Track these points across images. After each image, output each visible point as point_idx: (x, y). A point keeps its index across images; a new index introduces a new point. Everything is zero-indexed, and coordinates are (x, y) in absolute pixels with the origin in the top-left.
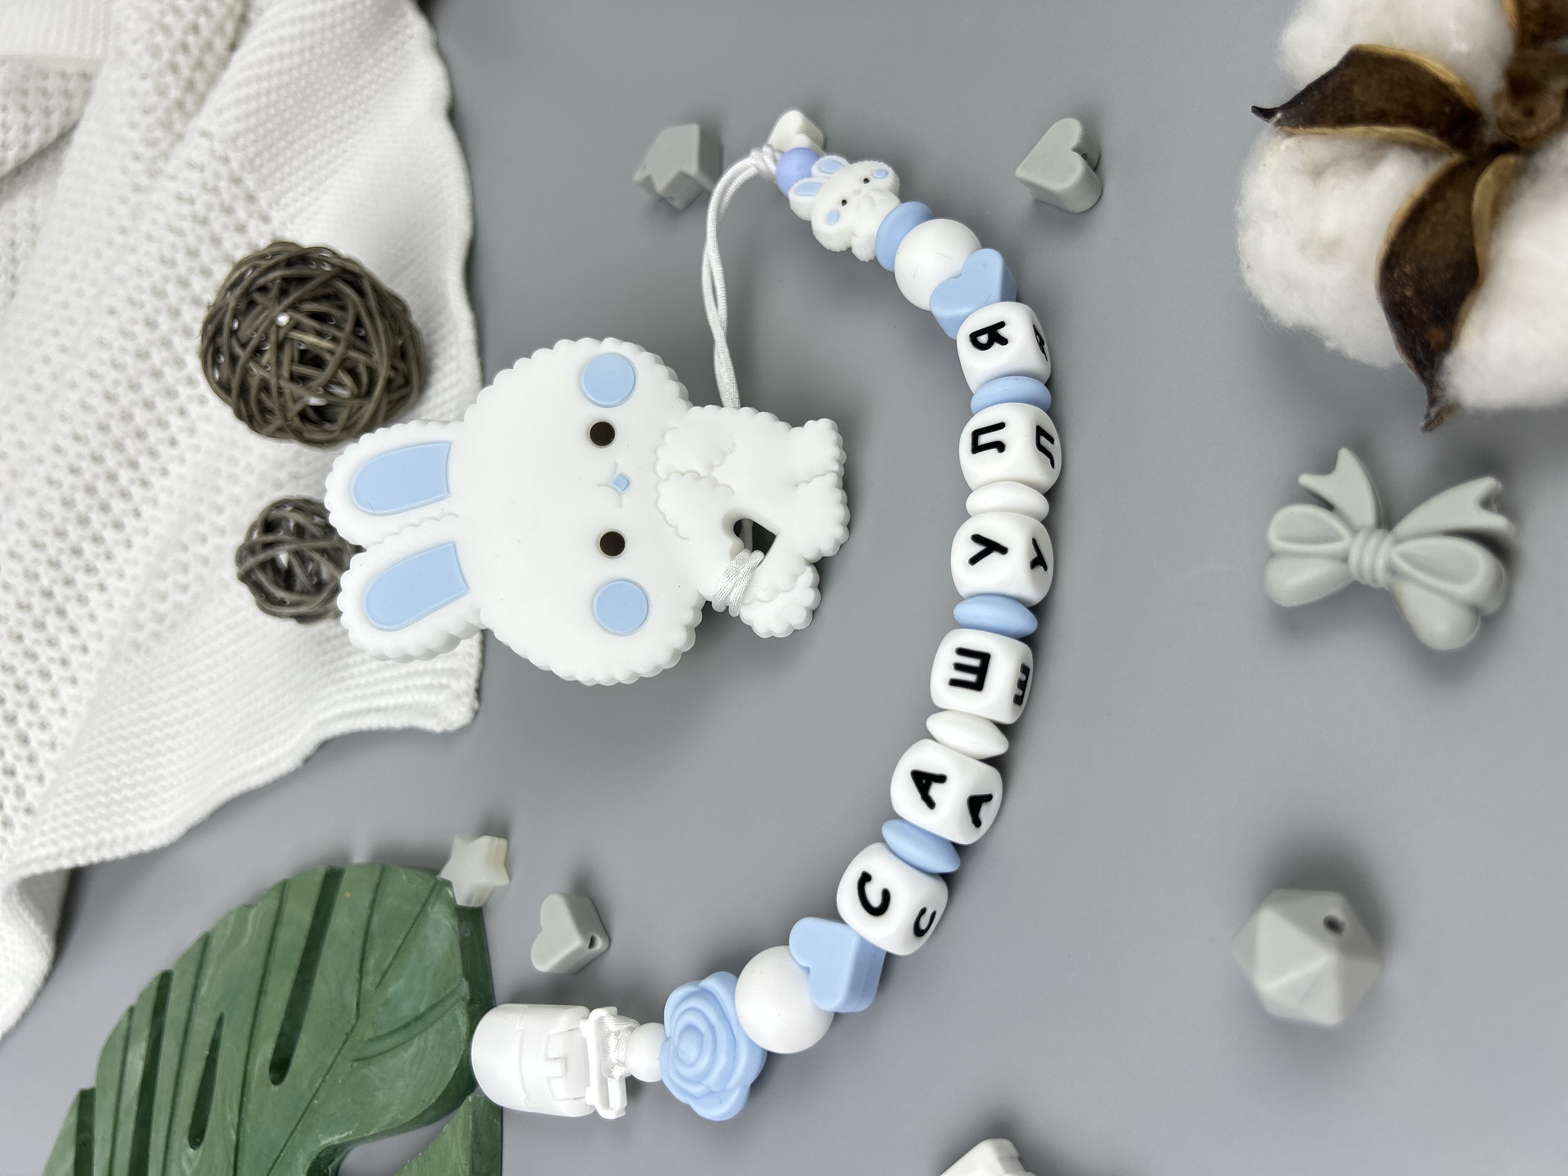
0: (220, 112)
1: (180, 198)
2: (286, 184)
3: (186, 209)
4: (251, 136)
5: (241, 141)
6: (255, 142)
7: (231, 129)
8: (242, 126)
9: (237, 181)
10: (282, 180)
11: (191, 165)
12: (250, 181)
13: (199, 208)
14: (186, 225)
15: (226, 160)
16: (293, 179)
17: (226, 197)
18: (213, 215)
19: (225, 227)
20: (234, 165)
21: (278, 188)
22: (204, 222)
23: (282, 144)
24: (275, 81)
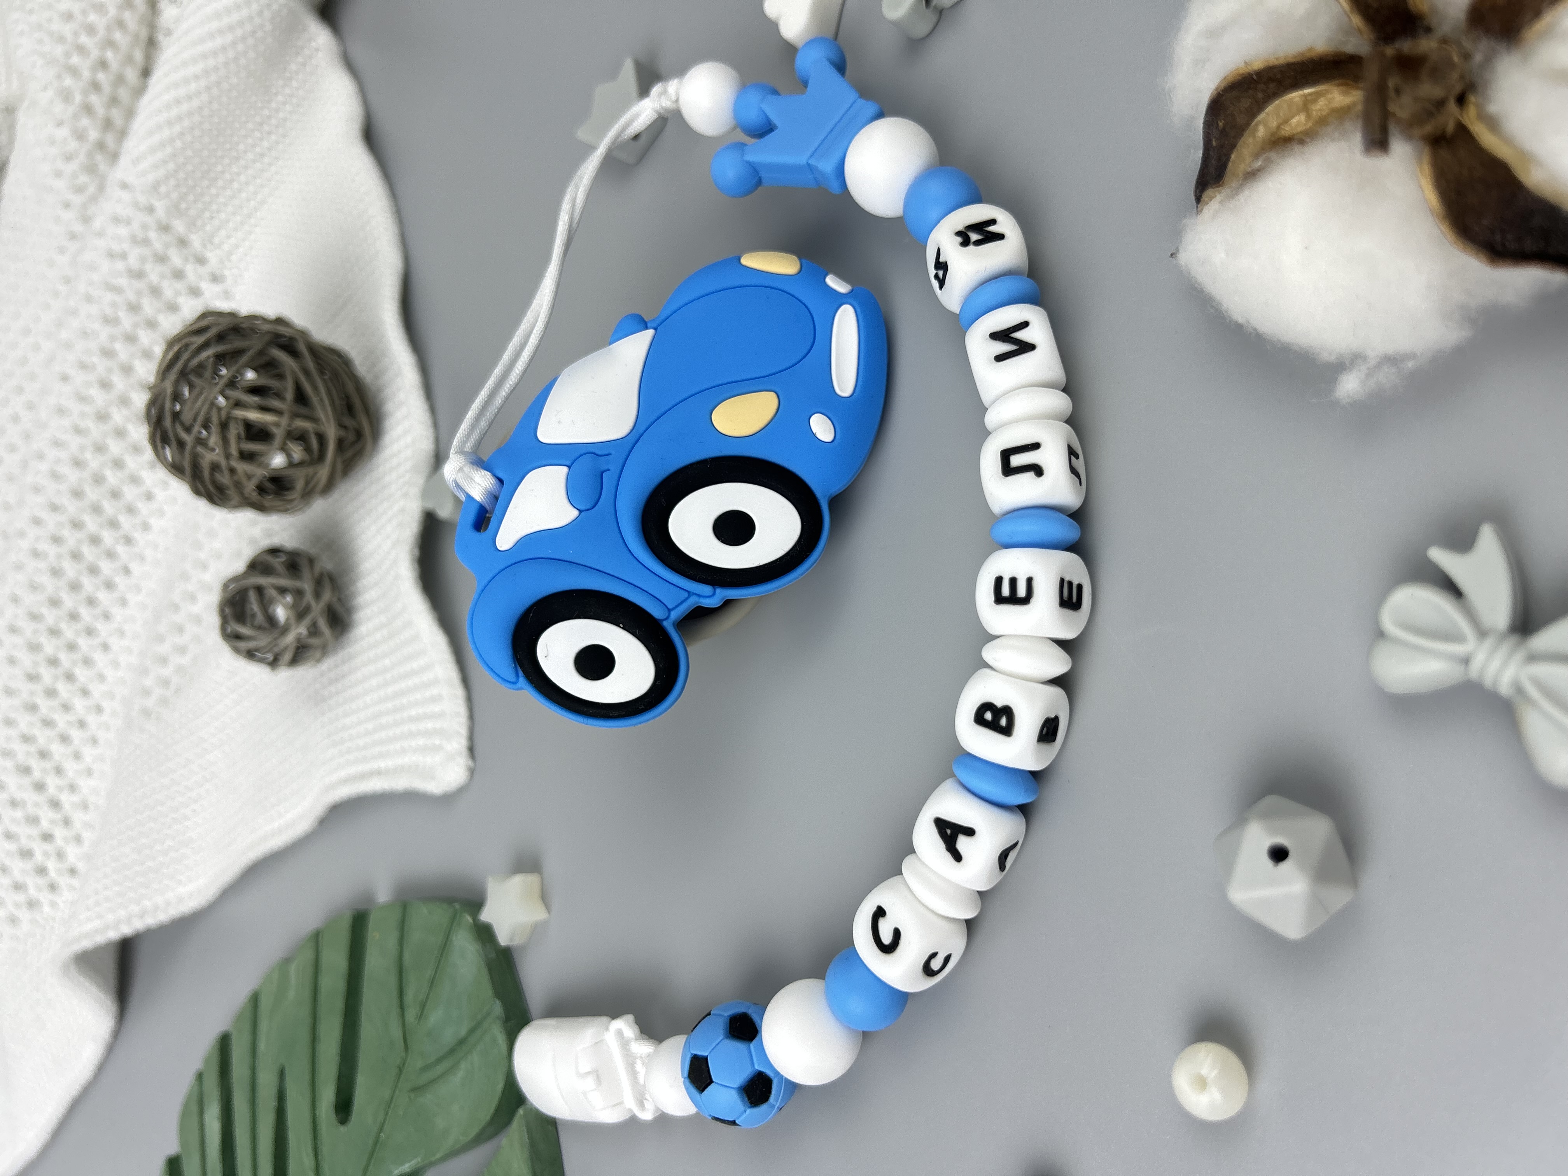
0: (136, 162)
1: (111, 255)
2: (216, 222)
3: (120, 265)
4: (172, 182)
5: (163, 189)
6: (177, 186)
7: (151, 178)
8: (161, 172)
9: (165, 228)
10: (212, 218)
11: (116, 220)
12: (179, 226)
13: (133, 261)
14: (123, 281)
15: (150, 210)
16: (222, 216)
20: (160, 213)
24: (186, 123)
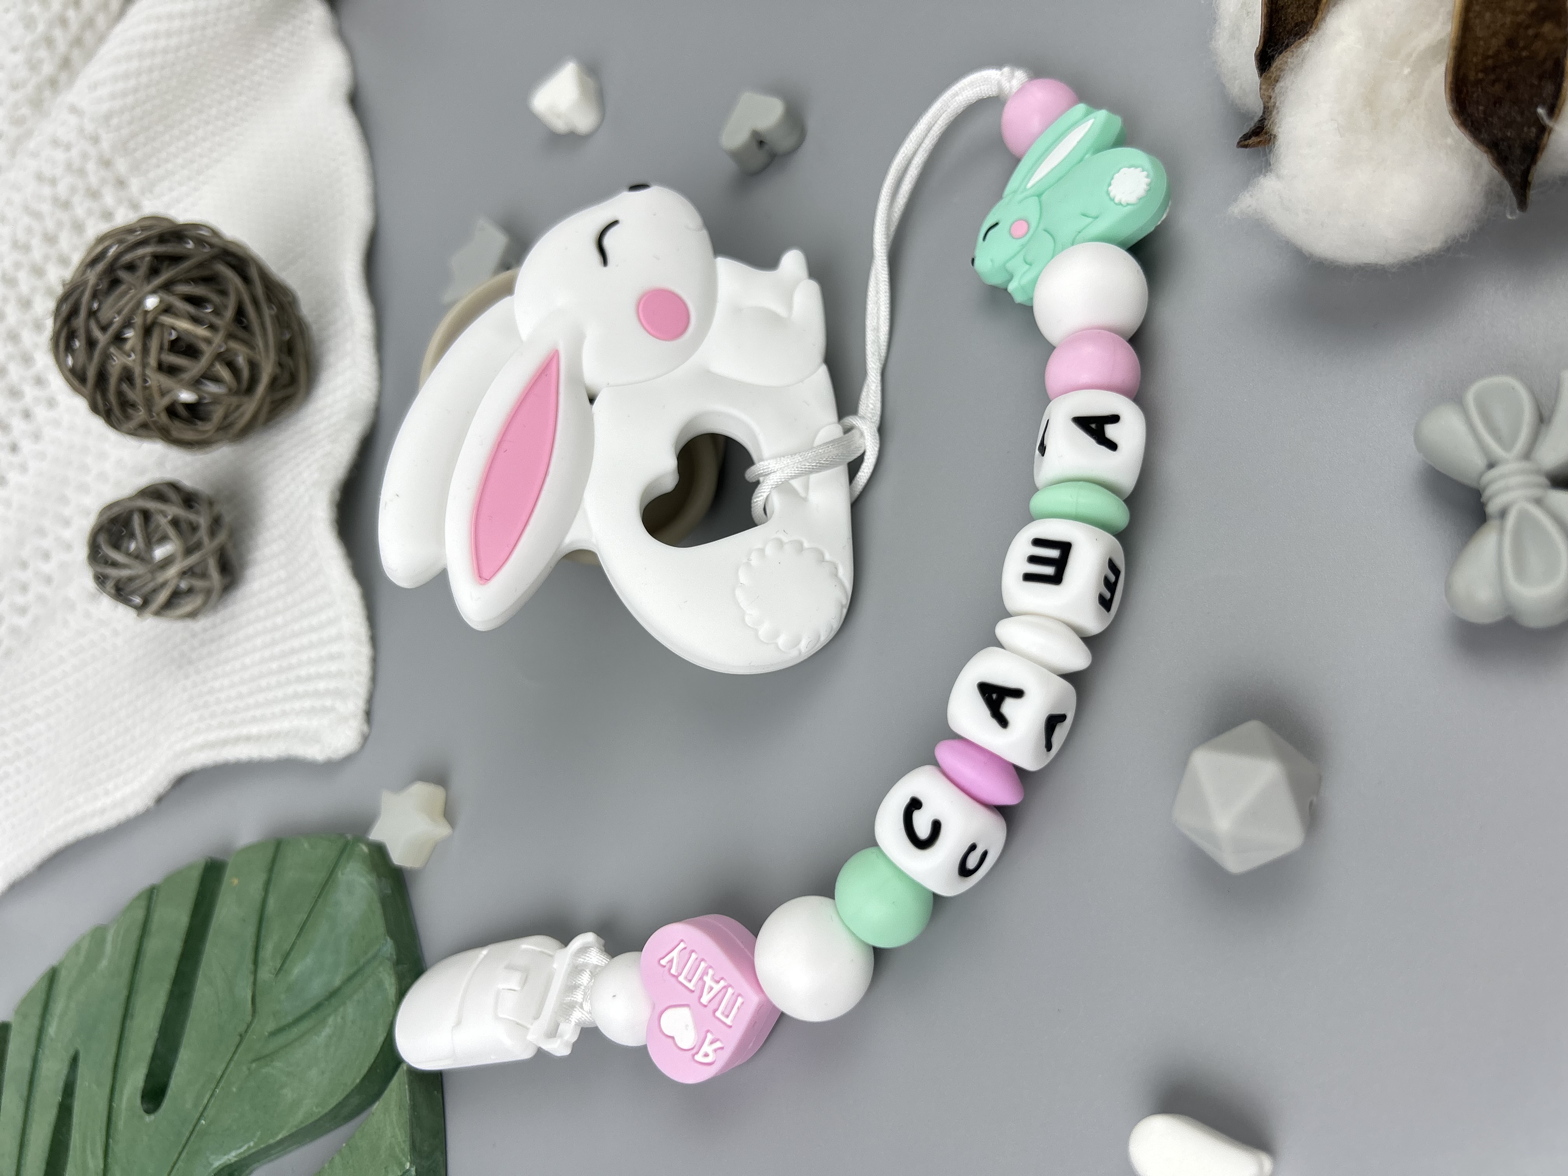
0: (94, 87)
1: (40, 177)
2: (162, 170)
3: (47, 191)
4: (126, 117)
5: (115, 121)
6: (130, 123)
7: (105, 107)
8: (118, 104)
9: (106, 163)
10: (157, 166)
11: (55, 143)
12: (122, 165)
13: (62, 189)
14: (46, 208)
15: (95, 140)
16: (170, 166)
17: (93, 180)
18: (76, 200)
19: (90, 212)
20: (105, 145)
21: (152, 175)
22: (66, 205)
23: (160, 128)
24: (158, 60)
